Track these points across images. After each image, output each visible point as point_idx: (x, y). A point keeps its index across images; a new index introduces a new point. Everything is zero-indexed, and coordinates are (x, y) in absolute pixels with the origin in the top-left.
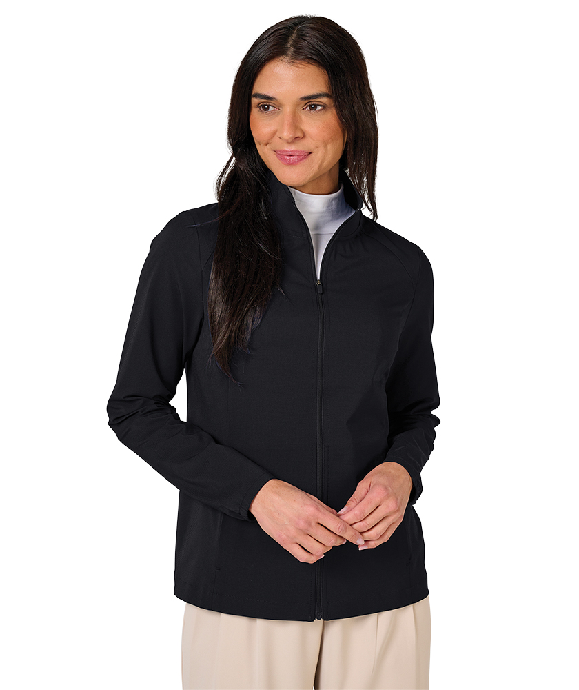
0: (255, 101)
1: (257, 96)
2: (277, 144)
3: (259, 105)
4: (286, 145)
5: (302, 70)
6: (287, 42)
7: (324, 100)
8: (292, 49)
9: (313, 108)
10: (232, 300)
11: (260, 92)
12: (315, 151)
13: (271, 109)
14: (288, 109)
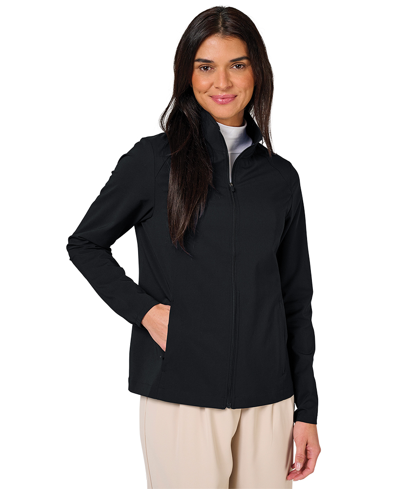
0: (197, 64)
1: (199, 60)
2: (213, 91)
3: (200, 67)
4: (220, 92)
5: (231, 42)
6: (218, 24)
7: (245, 61)
8: (222, 29)
9: (238, 67)
10: (185, 198)
11: (202, 58)
12: (239, 94)
13: (209, 69)
14: (221, 69)
